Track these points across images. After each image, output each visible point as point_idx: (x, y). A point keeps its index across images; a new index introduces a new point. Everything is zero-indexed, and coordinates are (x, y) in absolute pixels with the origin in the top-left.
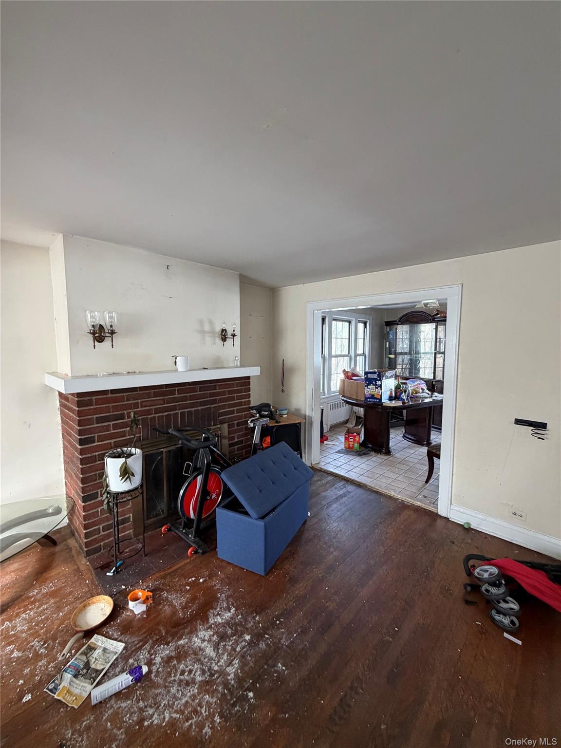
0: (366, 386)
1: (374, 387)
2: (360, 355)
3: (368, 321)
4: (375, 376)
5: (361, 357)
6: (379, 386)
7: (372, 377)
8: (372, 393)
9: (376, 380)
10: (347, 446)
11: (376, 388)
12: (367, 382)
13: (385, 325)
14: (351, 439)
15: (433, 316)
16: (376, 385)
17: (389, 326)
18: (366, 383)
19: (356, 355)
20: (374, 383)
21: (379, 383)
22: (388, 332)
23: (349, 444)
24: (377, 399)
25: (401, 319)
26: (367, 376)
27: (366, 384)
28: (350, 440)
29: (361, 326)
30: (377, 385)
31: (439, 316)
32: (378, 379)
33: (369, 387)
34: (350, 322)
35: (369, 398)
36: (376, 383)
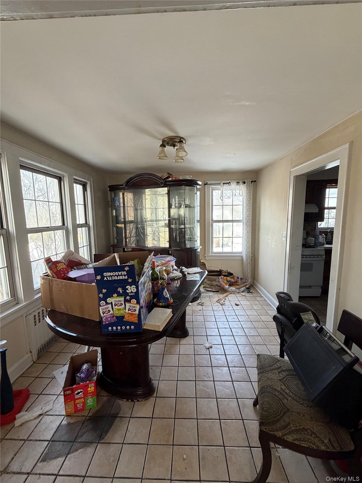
0: (100, 299)
1: (122, 299)
2: (81, 226)
3: (88, 182)
4: (122, 276)
5: (83, 228)
6: (132, 297)
7: (114, 278)
8: (118, 313)
9: (123, 283)
10: (71, 409)
11: (126, 301)
12: (104, 291)
13: (109, 190)
14: (79, 393)
15: (165, 179)
16: (125, 294)
17: (113, 191)
18: (100, 292)
19: (76, 226)
20: (120, 290)
21: (131, 289)
22: (114, 199)
23: (75, 405)
24: (130, 324)
25: (128, 182)
26: (103, 277)
27: (101, 295)
28: (77, 397)
29: (78, 188)
30: (127, 294)
31: (170, 179)
32: (130, 280)
33: (109, 300)
34: (60, 179)
35: (112, 325)
36: (125, 289)
